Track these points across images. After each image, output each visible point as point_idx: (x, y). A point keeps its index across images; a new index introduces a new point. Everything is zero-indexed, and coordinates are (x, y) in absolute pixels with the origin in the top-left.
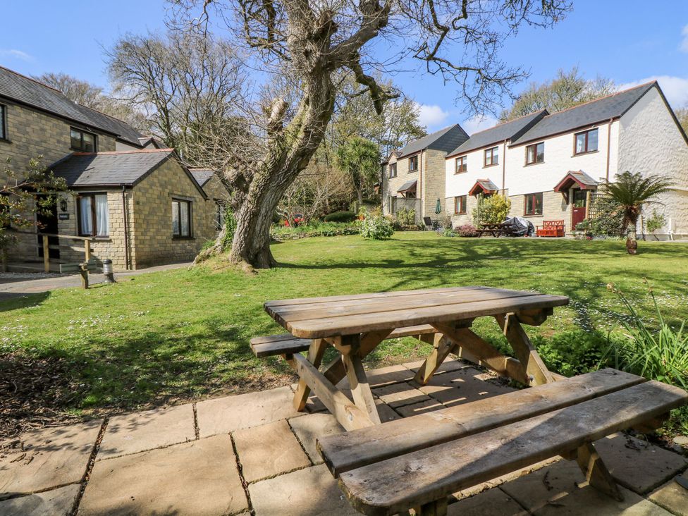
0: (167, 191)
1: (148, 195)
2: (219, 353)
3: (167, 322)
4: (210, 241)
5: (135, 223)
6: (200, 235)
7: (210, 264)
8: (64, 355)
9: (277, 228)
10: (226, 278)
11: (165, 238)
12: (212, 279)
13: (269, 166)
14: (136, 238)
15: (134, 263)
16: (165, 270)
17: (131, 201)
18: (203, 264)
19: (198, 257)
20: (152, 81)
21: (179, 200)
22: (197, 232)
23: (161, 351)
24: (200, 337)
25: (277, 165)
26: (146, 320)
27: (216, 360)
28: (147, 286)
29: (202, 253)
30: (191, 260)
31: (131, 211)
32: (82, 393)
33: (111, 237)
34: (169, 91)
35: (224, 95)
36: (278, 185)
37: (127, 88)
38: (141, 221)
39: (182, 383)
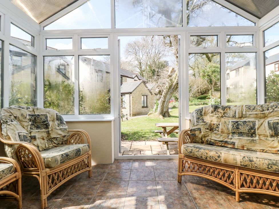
0: (141, 93)
1: (135, 95)
2: (151, 135)
3: (141, 129)
4: (152, 109)
5: (132, 103)
6: (150, 106)
7: (151, 116)
8: (123, 133)
9: (177, 102)
10: (155, 120)
11: (140, 107)
12: (152, 120)
13: (168, 87)
14: (132, 108)
15: (132, 115)
16: (140, 117)
17: (131, 97)
18: (150, 116)
19: (148, 114)
20: (136, 54)
21: (144, 96)
22: (149, 105)
23: (140, 134)
24: (147, 132)
25: (170, 87)
26: (137, 129)
27: (150, 136)
28: (136, 121)
29: (150, 112)
30: (147, 114)
31: (131, 100)
32: (128, 138)
33: (126, 107)
34: (141, 57)
35: (159, 54)
36: (171, 93)
37: (129, 57)
38: (133, 103)
39: (143, 139)
